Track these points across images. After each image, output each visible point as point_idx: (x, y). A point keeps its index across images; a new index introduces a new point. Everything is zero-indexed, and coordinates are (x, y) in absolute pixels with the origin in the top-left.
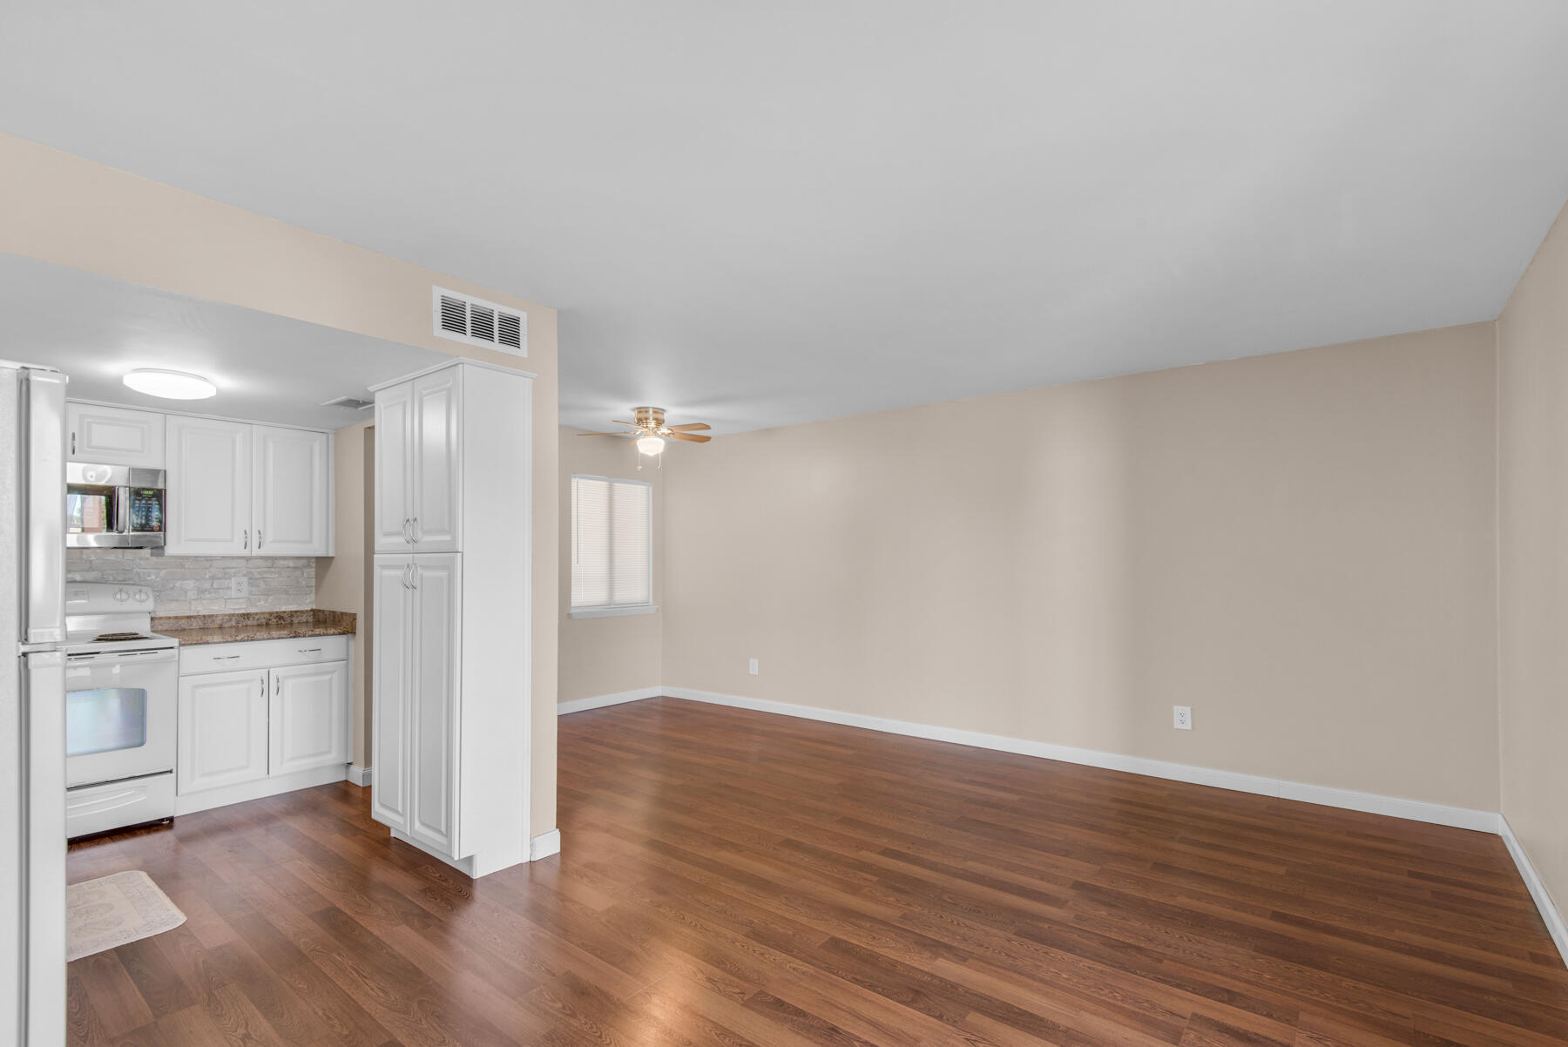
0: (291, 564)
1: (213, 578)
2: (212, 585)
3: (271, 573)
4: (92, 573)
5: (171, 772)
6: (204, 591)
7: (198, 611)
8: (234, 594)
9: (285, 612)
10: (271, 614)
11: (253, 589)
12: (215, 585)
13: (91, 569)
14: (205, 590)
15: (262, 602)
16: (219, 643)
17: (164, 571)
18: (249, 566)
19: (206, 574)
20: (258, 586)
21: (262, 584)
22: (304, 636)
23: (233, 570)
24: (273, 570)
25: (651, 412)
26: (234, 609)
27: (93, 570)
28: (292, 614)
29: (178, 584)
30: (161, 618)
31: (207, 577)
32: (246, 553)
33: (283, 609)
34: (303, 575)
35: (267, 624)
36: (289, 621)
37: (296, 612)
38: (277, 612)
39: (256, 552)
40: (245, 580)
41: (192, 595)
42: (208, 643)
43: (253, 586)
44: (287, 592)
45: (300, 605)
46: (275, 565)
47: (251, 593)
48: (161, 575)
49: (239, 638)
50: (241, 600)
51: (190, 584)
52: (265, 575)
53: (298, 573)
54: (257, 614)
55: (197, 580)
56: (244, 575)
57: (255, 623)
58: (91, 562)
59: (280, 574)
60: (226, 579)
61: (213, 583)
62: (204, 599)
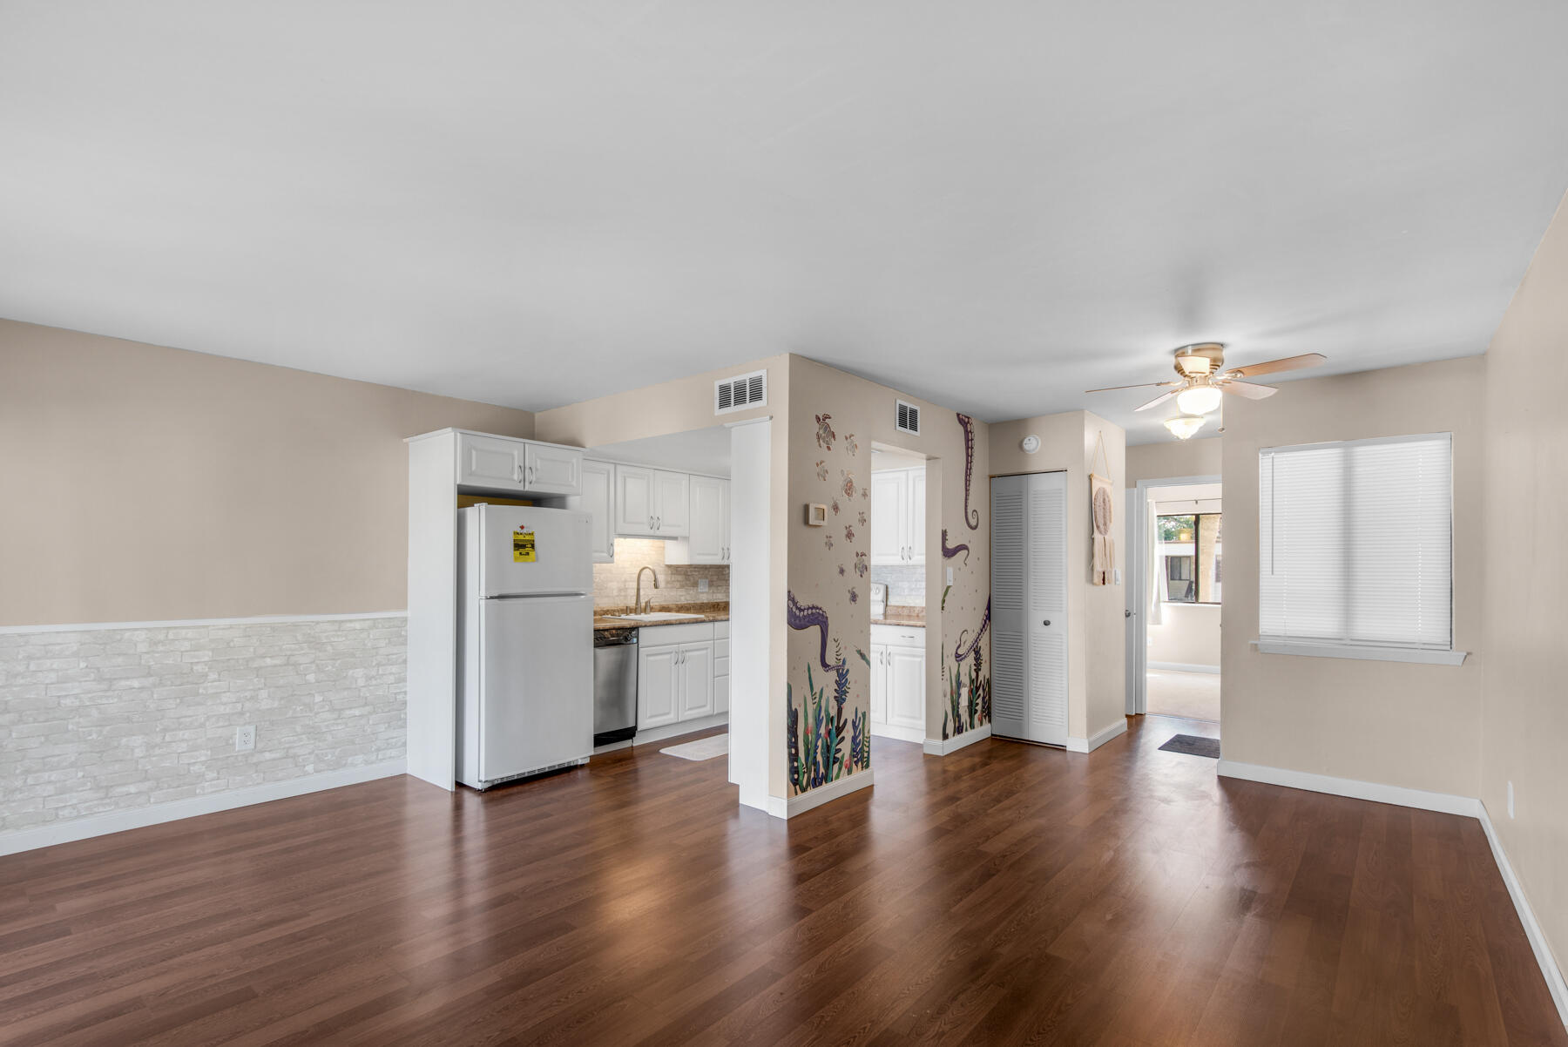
22: (904, 626)
25: (1190, 351)
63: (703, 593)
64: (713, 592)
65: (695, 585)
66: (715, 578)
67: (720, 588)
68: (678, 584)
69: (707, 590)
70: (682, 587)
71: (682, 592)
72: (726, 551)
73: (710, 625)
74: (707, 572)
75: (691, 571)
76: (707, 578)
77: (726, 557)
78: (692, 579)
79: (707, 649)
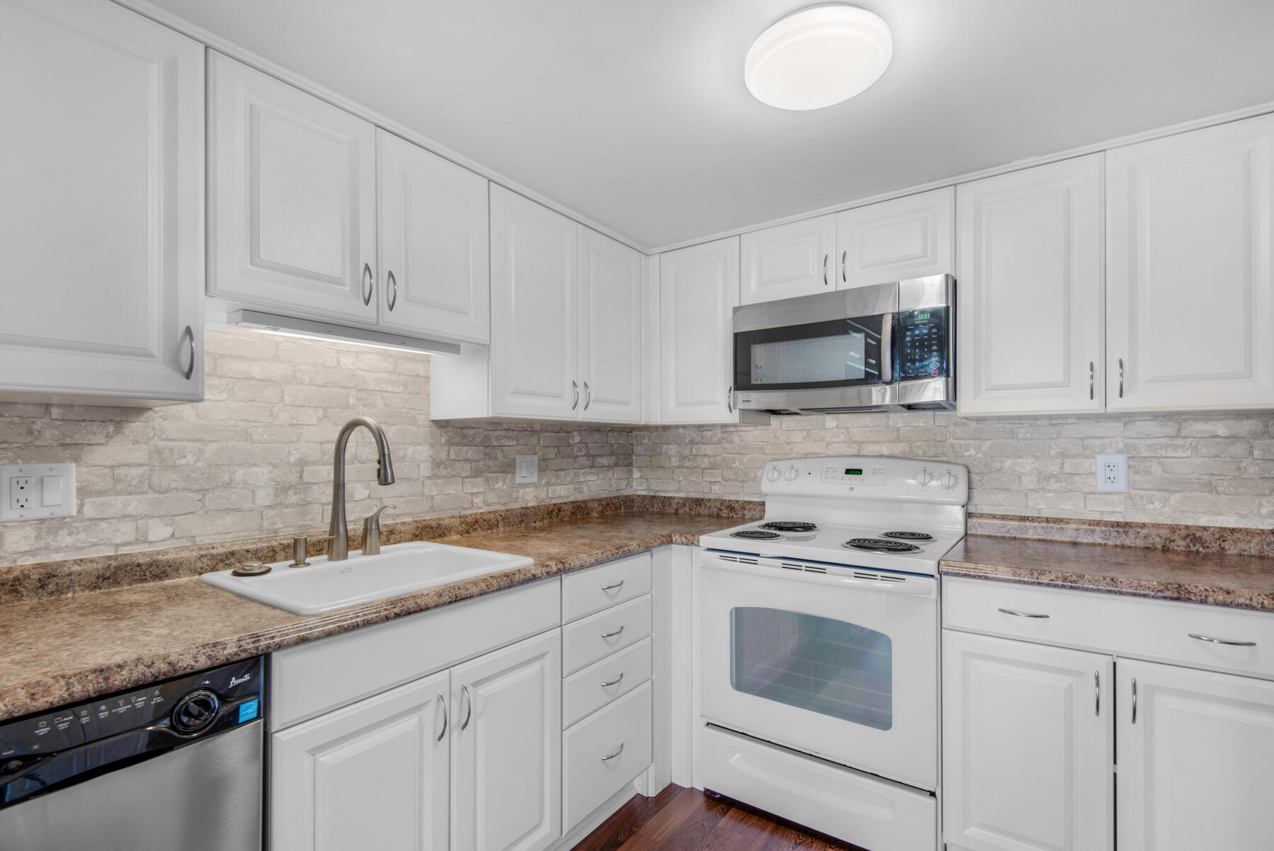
0: (1221, 428)
1: (1063, 455)
2: (1062, 467)
3: (1175, 447)
4: (899, 445)
5: (933, 794)
6: (1048, 478)
7: (1039, 511)
8: (1102, 485)
9: (1205, 529)
10: (1173, 529)
11: (1137, 478)
12: (1067, 468)
13: (897, 440)
14: (1052, 476)
15: (1157, 505)
16: (1008, 581)
17: (988, 443)
18: (1127, 434)
19: (1050, 448)
20: (1148, 473)
21: (1156, 469)
22: (1203, 601)
23: (1098, 442)
24: (1180, 442)
26: (1102, 513)
27: (901, 441)
28: (1224, 534)
29: (1008, 463)
30: (982, 516)
31: (1053, 453)
32: (1095, 406)
33: (1204, 521)
34: (1251, 453)
35: (1165, 550)
36: (1214, 548)
37: (1233, 531)
38: (1187, 527)
39: (1116, 404)
40: (1120, 461)
41: (1029, 482)
42: (986, 578)
43: (1137, 473)
44: (1210, 488)
45: (1243, 517)
46: (1183, 433)
47: (1131, 484)
48: (984, 449)
49: (1045, 579)
50: (1115, 498)
51: (1026, 465)
52: (1163, 452)
53: (1239, 449)
54: (1144, 525)
55: (1037, 458)
56: (1119, 452)
57: (1140, 543)
58: (898, 429)
59: (1195, 449)
60: (1086, 457)
61: (1063, 464)
62: (1049, 491)
63: (526, 485)
64: (548, 484)
65: (509, 468)
66: (551, 453)
67: (563, 473)
68: (467, 466)
69: (535, 479)
70: (476, 473)
71: (478, 485)
72: (581, 388)
73: (551, 587)
74: (534, 440)
75: (497, 437)
76: (535, 454)
77: (581, 404)
78: (500, 455)
79: (541, 657)
